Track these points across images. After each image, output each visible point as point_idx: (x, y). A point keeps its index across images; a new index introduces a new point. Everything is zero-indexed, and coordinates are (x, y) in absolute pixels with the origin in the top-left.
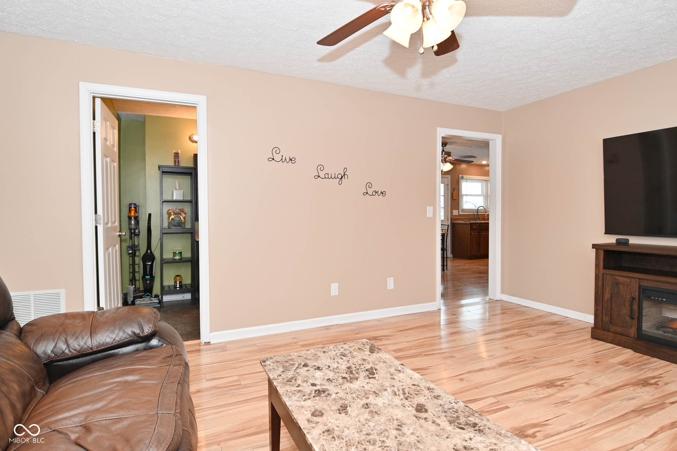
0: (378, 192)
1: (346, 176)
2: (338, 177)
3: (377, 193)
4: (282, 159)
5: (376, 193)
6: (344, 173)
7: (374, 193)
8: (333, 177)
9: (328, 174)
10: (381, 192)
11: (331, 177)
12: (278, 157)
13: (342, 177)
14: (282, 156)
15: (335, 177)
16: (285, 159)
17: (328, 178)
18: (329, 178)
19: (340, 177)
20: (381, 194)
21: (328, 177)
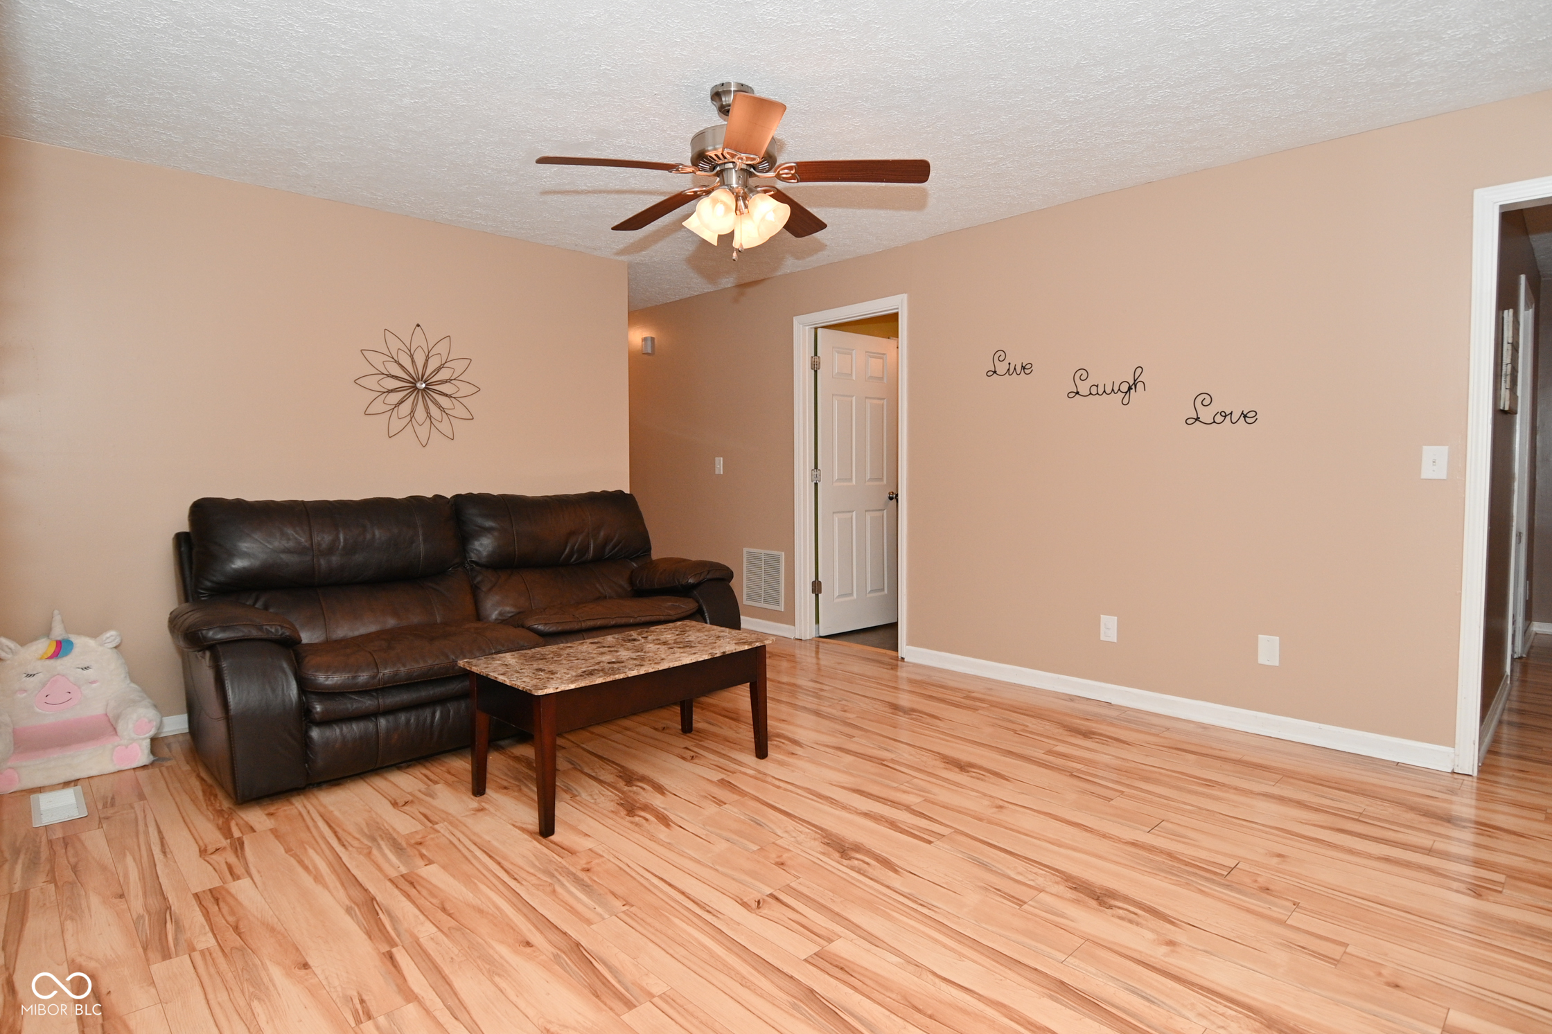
0: (1231, 413)
1: (1140, 386)
2: (1119, 390)
3: (1228, 417)
4: (1009, 370)
5: (1225, 416)
6: (1135, 381)
7: (1219, 419)
8: (1108, 391)
9: (1097, 386)
10: (1242, 413)
11: (1104, 391)
12: (1002, 368)
13: (1130, 388)
14: (1009, 364)
15: (1113, 390)
16: (1015, 369)
17: (1098, 393)
18: (1100, 393)
19: (1125, 388)
20: (1242, 418)
21: (1097, 391)
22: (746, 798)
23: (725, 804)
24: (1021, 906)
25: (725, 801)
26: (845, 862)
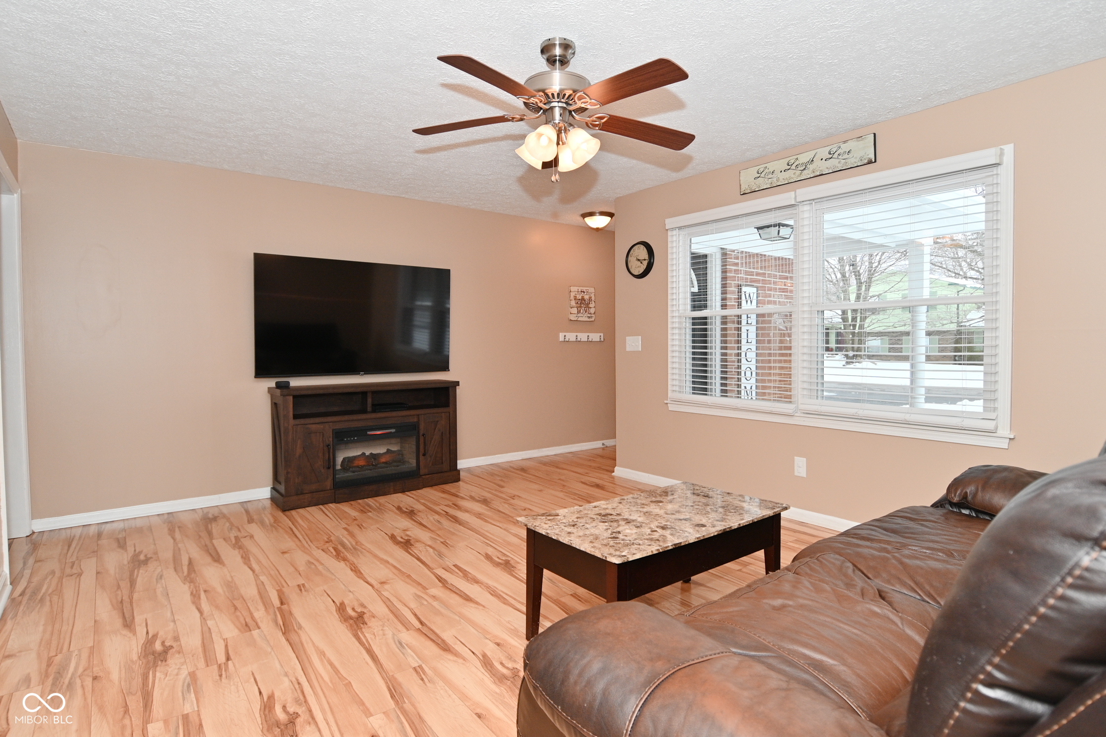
22: (555, 598)
23: (571, 595)
24: (445, 542)
25: (571, 597)
26: (509, 559)
